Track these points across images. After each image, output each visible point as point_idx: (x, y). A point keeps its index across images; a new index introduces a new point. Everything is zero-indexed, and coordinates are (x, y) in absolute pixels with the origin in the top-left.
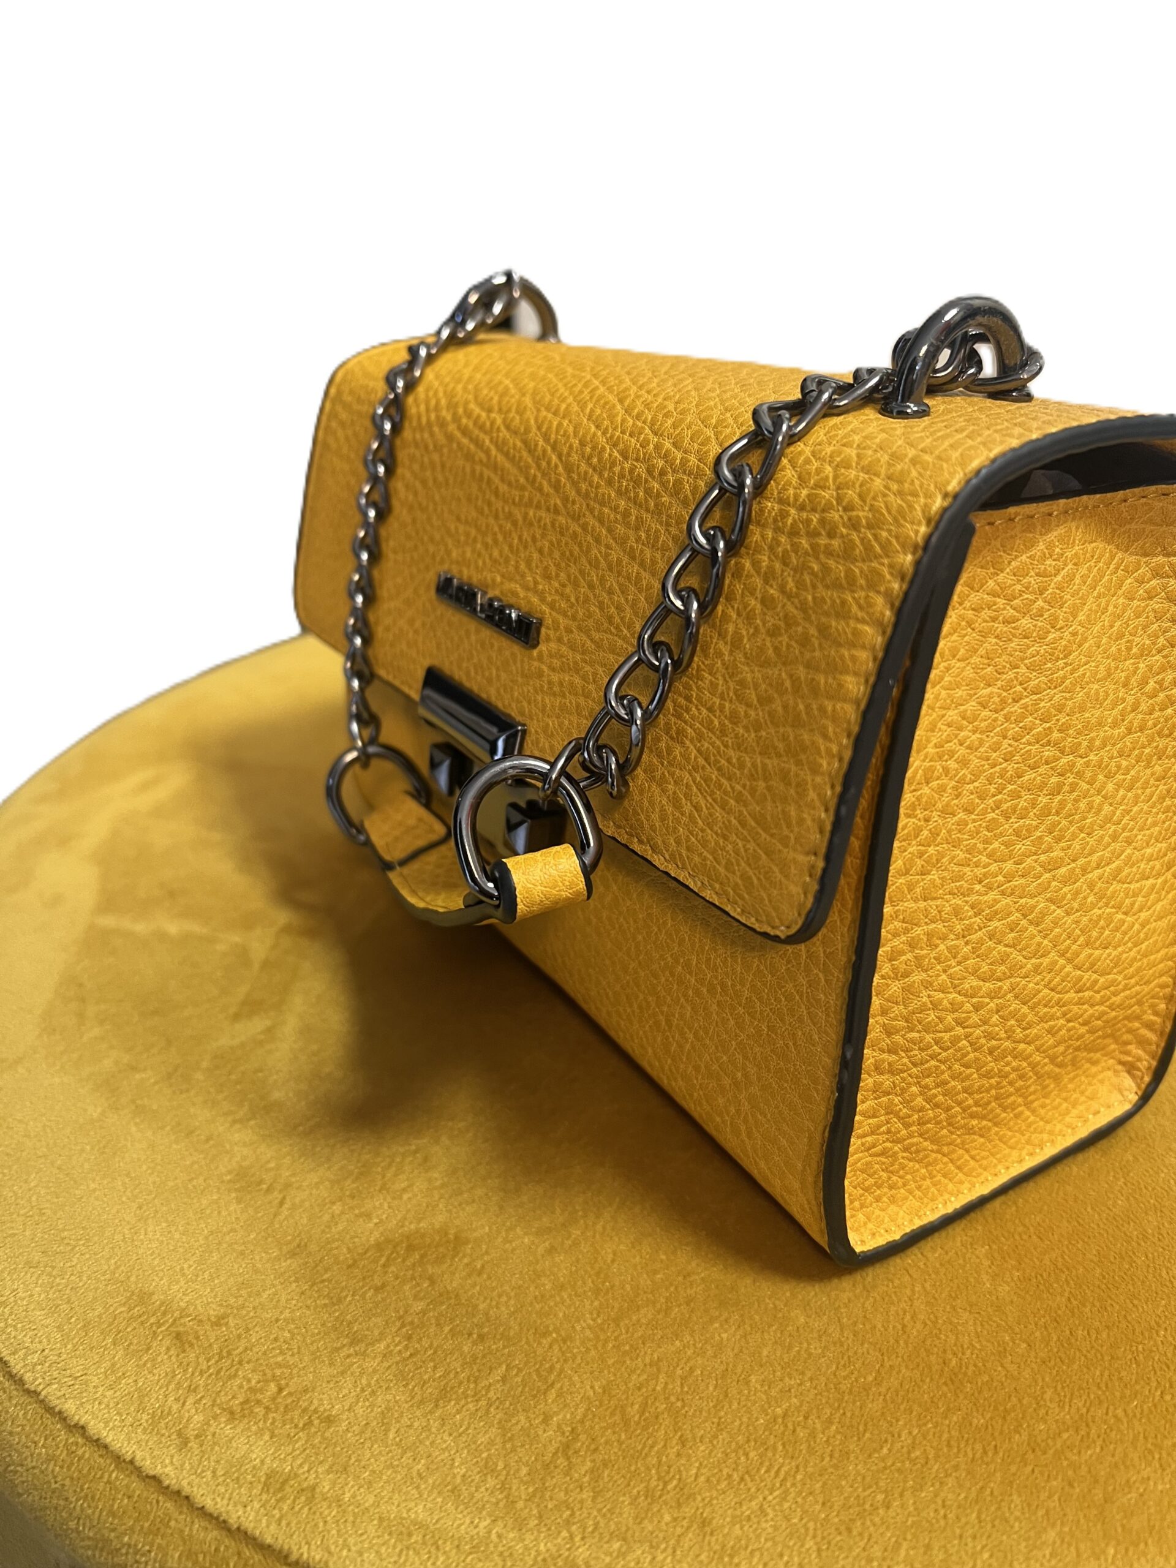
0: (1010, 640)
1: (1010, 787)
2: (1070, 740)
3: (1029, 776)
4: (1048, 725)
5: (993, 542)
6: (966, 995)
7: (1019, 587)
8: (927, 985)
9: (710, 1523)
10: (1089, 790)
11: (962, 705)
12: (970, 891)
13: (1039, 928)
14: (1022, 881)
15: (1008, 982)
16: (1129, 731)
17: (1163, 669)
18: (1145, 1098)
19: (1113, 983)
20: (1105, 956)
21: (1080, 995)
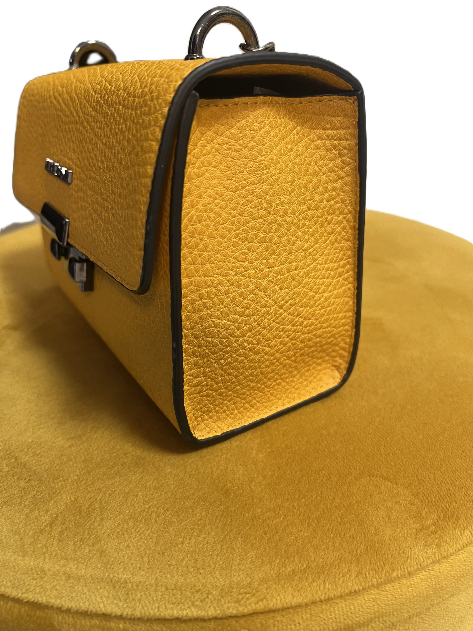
0: (238, 159)
1: (243, 228)
2: (273, 208)
3: (252, 223)
4: (261, 200)
5: (227, 114)
6: (230, 322)
7: (241, 135)
8: (211, 316)
9: (104, 552)
10: (286, 233)
11: (215, 188)
12: (227, 274)
13: (266, 294)
14: (253, 271)
15: (253, 317)
16: (309, 209)
17: (326, 182)
18: (344, 380)
19: (312, 324)
20: (306, 311)
21: (295, 327)
